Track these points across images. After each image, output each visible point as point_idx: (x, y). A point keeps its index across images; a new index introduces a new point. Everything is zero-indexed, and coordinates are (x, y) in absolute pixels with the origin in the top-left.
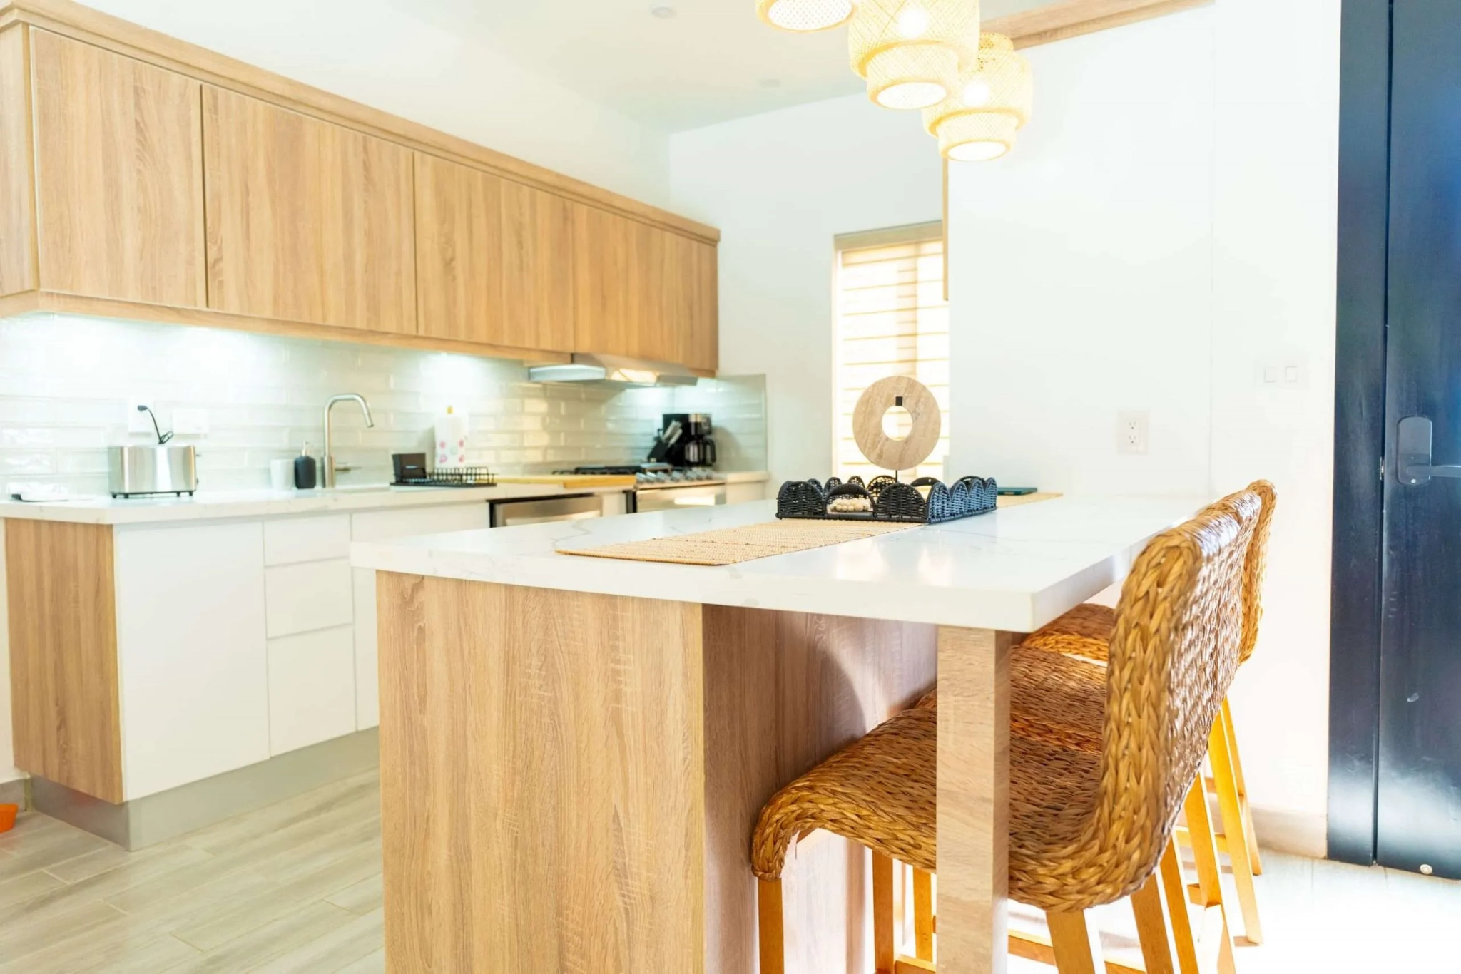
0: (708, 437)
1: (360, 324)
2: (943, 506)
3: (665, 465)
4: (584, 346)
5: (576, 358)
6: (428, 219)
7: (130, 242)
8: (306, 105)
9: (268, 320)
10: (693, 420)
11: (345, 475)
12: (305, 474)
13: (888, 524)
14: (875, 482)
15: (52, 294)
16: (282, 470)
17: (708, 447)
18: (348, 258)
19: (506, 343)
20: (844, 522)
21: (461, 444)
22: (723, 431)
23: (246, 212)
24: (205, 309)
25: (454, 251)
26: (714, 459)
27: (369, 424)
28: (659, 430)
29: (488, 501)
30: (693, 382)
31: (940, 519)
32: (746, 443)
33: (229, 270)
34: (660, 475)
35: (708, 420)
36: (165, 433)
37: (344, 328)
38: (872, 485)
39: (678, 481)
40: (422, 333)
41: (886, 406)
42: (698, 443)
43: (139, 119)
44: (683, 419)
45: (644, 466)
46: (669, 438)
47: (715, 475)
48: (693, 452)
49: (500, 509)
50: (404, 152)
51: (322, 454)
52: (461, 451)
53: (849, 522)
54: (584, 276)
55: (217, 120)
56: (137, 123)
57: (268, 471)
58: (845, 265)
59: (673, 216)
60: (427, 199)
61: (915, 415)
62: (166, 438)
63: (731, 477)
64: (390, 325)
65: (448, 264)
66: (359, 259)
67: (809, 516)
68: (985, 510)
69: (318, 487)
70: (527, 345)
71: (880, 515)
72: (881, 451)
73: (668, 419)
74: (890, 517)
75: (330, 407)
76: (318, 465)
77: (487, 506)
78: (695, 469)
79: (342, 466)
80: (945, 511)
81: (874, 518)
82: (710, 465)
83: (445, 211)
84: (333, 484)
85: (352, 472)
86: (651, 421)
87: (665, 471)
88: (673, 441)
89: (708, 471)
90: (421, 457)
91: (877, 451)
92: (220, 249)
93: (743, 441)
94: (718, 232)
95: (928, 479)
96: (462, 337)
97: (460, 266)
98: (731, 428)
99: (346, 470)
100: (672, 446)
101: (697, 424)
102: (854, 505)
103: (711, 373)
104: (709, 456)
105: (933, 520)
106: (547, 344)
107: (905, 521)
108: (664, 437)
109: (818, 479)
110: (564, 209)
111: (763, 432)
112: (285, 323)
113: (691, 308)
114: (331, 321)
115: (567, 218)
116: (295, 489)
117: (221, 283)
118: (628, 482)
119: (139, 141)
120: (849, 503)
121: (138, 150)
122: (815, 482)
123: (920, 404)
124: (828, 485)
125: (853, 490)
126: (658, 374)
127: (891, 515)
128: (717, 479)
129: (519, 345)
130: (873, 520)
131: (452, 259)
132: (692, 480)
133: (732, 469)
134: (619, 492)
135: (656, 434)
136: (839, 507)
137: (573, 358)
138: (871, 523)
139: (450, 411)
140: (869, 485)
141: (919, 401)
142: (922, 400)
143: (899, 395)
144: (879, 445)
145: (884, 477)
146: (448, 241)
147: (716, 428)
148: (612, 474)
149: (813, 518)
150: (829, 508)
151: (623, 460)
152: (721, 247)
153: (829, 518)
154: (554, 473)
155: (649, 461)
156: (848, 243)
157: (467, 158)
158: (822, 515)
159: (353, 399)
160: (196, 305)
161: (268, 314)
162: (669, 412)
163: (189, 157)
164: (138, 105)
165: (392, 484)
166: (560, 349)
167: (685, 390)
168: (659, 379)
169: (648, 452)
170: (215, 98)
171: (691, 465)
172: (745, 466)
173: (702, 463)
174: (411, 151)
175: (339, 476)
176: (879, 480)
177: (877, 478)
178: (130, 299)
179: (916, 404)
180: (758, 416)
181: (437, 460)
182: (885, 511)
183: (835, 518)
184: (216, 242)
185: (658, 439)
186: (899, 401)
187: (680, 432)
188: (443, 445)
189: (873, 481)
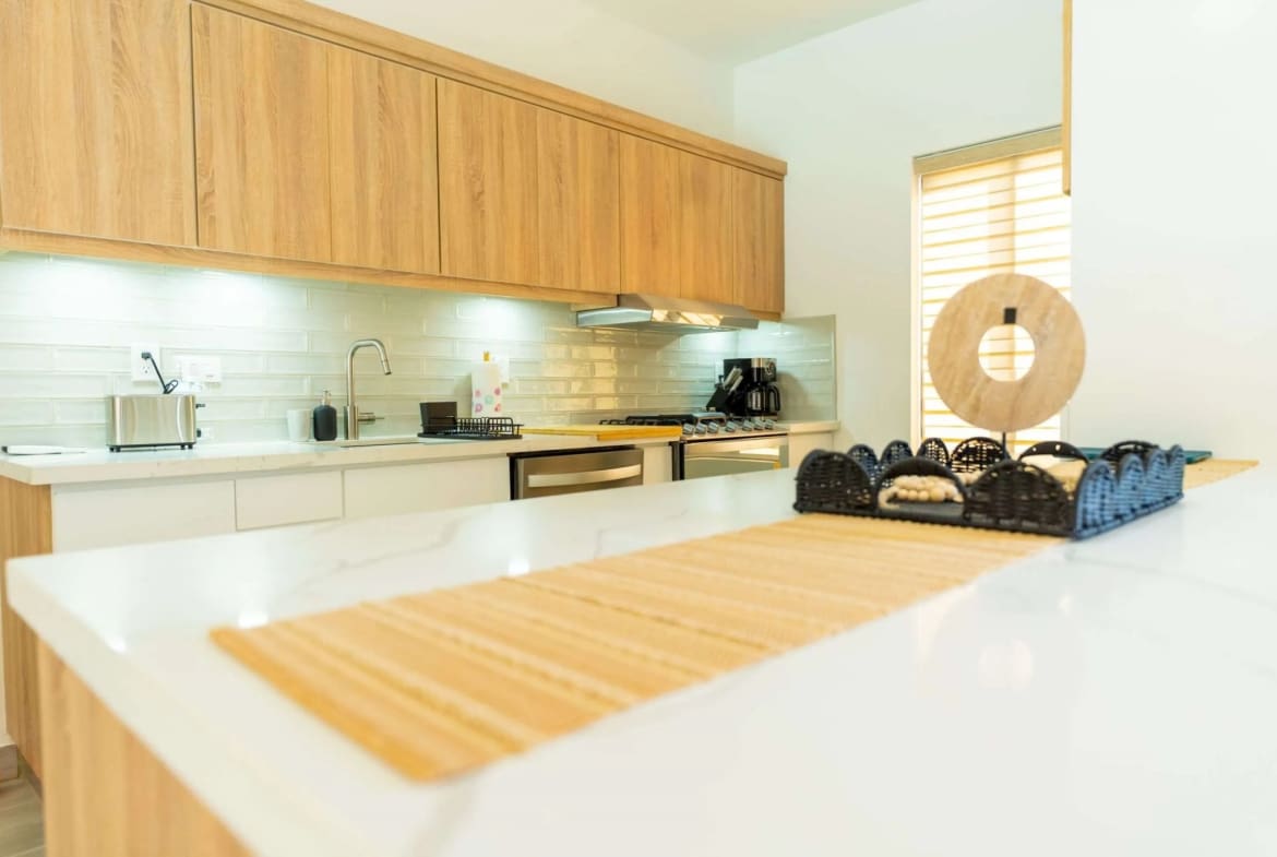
0: (773, 384)
1: (374, 262)
2: (1103, 504)
3: (721, 415)
4: (631, 286)
5: (623, 300)
6: (452, 150)
7: (106, 175)
8: (312, 26)
9: (269, 259)
10: (755, 365)
11: (369, 426)
12: (324, 425)
13: (993, 535)
14: (964, 446)
15: (17, 231)
16: (298, 419)
17: (772, 394)
18: (361, 191)
19: (543, 283)
20: (908, 525)
21: (497, 392)
22: (788, 377)
23: (241, 142)
24: (195, 247)
25: (482, 185)
26: (778, 408)
27: (386, 371)
28: (720, 377)
29: (508, 455)
30: (753, 325)
31: (1098, 528)
32: (813, 390)
33: (223, 206)
34: (713, 425)
35: (772, 365)
36: (169, 381)
37: (357, 268)
38: (960, 451)
39: (733, 431)
40: (446, 272)
41: (988, 323)
42: (761, 391)
43: (116, 39)
44: (745, 364)
45: (698, 415)
46: (730, 385)
47: (775, 425)
48: (755, 400)
49: (521, 463)
50: (426, 80)
51: (345, 405)
52: (498, 400)
53: (917, 526)
54: (632, 213)
55: (208, 42)
56: (114, 43)
57: (285, 421)
58: (925, 190)
59: (733, 147)
60: (452, 127)
61: (1040, 339)
62: (171, 387)
63: (794, 427)
64: (409, 263)
65: (476, 199)
66: (373, 191)
67: (848, 511)
68: (1169, 502)
69: (340, 439)
70: (567, 286)
71: (976, 517)
72: (978, 399)
73: (729, 365)
74: (997, 522)
75: (353, 354)
76: (340, 415)
77: (507, 460)
78: (757, 419)
79: (366, 417)
80: (1106, 513)
81: (964, 522)
82: (774, 414)
83: (473, 143)
84: (356, 435)
85: (377, 422)
86: (713, 367)
87: (721, 421)
88: (733, 388)
89: (769, 421)
90: (452, 406)
91: (971, 399)
92: (212, 182)
93: (809, 387)
94: (785, 164)
95: (1054, 444)
96: (492, 277)
97: (490, 203)
98: (797, 374)
99: (371, 420)
100: (733, 392)
101: (759, 369)
102: (928, 490)
103: (776, 315)
104: (772, 405)
105: (1085, 533)
106: (589, 284)
107: (1027, 532)
108: (725, 383)
109: (871, 445)
110: (610, 139)
111: (832, 378)
112: (290, 262)
113: (753, 247)
114: (341, 259)
115: (612, 149)
116: (314, 440)
117: (213, 219)
118: (675, 433)
119: (116, 64)
120: (920, 486)
121: (114, 74)
122: (864, 449)
123: (1048, 320)
124: (888, 454)
125: (926, 463)
126: (721, 317)
127: (999, 518)
128: (778, 429)
129: (557, 286)
130: (964, 525)
131: (482, 193)
132: (750, 430)
133: (798, 419)
134: (663, 444)
135: (717, 381)
136: (903, 493)
137: (620, 301)
138: (958, 530)
139: (486, 357)
140: (955, 451)
141: (1045, 315)
142: (1053, 313)
143: (1011, 305)
144: (974, 390)
145: (979, 439)
146: (474, 176)
147: (781, 375)
148: (659, 424)
149: (855, 515)
150: (883, 496)
151: (680, 408)
152: (786, 179)
153: (884, 515)
154: (601, 423)
155: (708, 410)
156: (930, 166)
157: (497, 84)
158: (870, 510)
159: (371, 345)
160: (183, 244)
161: (268, 253)
162: (732, 357)
163: (175, 80)
164: (115, 26)
165: (420, 435)
166: (604, 290)
167: (747, 335)
168: (723, 322)
169: (708, 400)
170: (206, 18)
171: (754, 413)
172: (812, 415)
173: (765, 411)
174: (435, 76)
175: (363, 427)
176: (972, 445)
177: (967, 441)
178: (106, 235)
179: (1042, 319)
180: (827, 360)
181: (474, 409)
182: (987, 509)
183: (894, 516)
184: (207, 173)
185: (718, 387)
186: (1010, 316)
187: (741, 378)
188: (478, 393)
189: (961, 445)
